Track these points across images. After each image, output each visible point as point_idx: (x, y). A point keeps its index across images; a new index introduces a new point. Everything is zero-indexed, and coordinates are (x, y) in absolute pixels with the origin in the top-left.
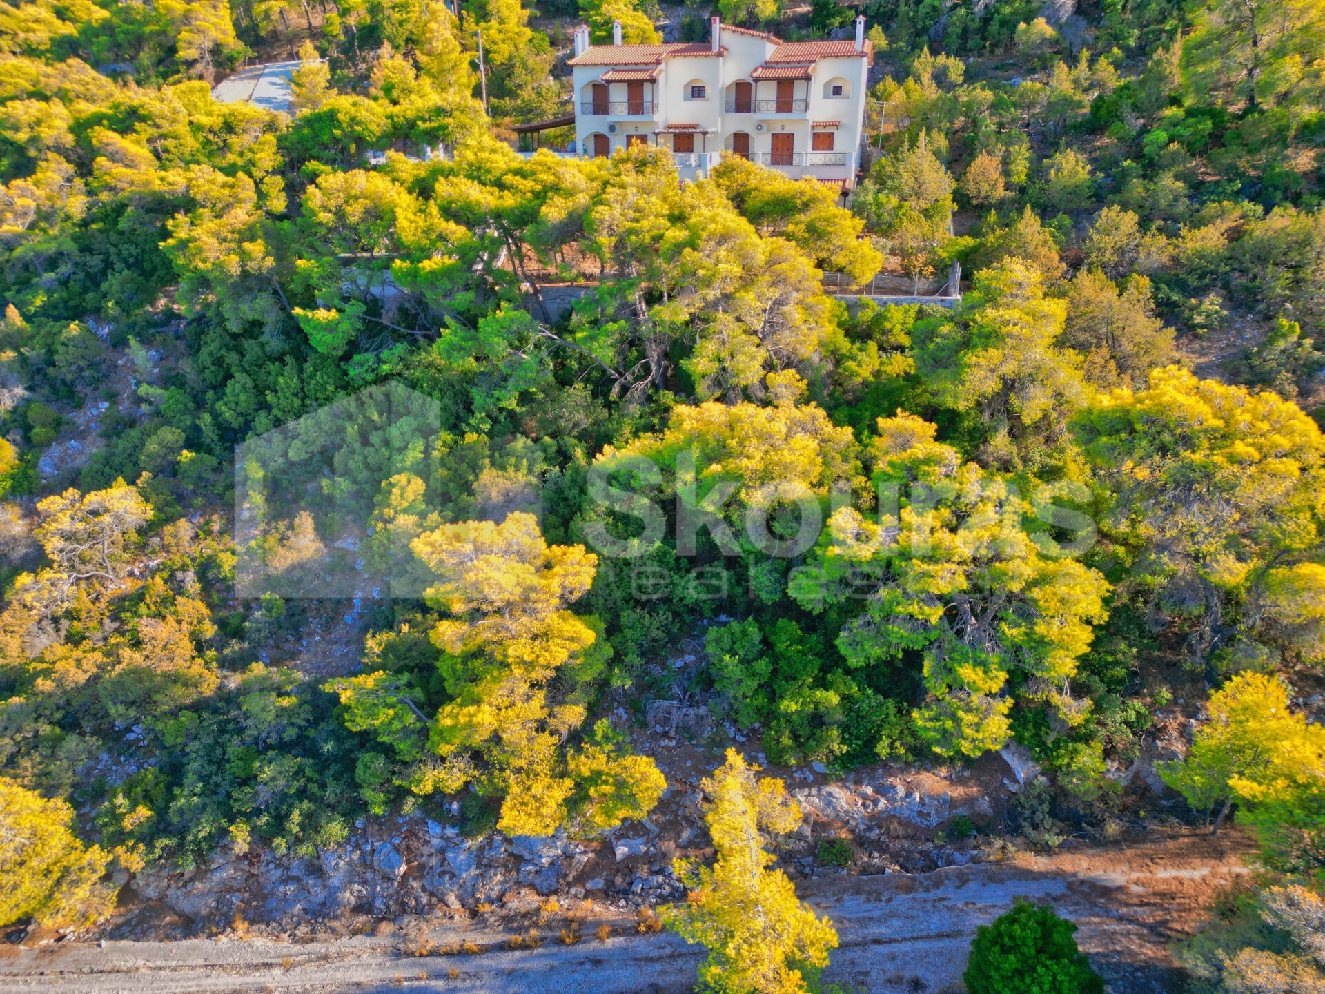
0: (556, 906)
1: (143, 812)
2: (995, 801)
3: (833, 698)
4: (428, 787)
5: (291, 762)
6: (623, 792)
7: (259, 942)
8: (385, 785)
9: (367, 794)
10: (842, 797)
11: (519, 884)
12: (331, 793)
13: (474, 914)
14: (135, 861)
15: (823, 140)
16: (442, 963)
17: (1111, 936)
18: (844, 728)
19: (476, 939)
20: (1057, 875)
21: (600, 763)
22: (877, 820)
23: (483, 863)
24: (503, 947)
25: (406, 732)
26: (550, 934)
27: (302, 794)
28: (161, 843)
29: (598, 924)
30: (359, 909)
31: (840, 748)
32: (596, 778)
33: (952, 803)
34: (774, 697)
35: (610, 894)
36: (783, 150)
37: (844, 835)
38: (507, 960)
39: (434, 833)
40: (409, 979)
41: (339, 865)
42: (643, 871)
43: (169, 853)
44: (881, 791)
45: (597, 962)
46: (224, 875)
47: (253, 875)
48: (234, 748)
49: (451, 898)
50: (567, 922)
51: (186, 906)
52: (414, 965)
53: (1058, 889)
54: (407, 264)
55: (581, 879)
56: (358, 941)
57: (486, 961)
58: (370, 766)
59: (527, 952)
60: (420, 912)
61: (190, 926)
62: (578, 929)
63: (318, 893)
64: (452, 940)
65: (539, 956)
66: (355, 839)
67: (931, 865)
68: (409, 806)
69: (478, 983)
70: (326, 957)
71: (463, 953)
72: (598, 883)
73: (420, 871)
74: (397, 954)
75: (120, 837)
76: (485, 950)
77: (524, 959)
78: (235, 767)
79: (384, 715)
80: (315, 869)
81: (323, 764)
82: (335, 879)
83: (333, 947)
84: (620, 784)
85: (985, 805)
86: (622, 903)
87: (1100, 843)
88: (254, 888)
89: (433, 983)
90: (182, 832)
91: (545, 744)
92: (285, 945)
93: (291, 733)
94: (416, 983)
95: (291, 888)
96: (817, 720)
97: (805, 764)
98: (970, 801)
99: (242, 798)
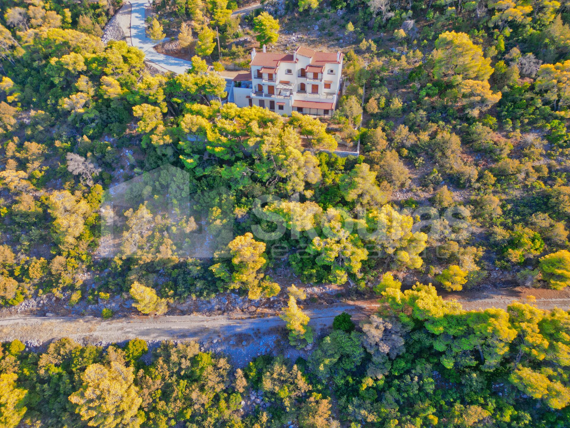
0: (259, 310)
1: (172, 292)
2: (346, 290)
3: (314, 271)
4: (232, 288)
5: (202, 282)
6: (272, 290)
7: (200, 316)
8: (223, 287)
9: (220, 289)
10: (316, 289)
11: (251, 305)
12: (212, 288)
13: (243, 311)
14: (172, 301)
15: (328, 86)
16: (238, 321)
17: (360, 317)
18: (316, 277)
19: (244, 316)
20: (354, 305)
21: (267, 284)
22: (323, 294)
23: (244, 301)
24: (250, 318)
25: (227, 277)
26: (258, 316)
27: (205, 288)
28: (176, 298)
29: (268, 314)
30: (219, 309)
31: (315, 281)
32: (267, 287)
33: (338, 290)
34: (303, 270)
35: (270, 307)
36: (315, 89)
37: (316, 296)
38: (251, 320)
39: (233, 295)
40: (232, 324)
41: (214, 302)
42: (276, 303)
43: (178, 299)
44: (324, 288)
45: (268, 321)
46: (190, 303)
48: (189, 278)
49: (238, 308)
50: (262, 313)
51: (181, 308)
52: (233, 321)
53: (354, 308)
54: (211, 148)
55: (264, 305)
56: (220, 316)
57: (247, 321)
58: (219, 284)
60: (231, 310)
61: (183, 313)
62: (263, 315)
63: (209, 306)
64: (240, 316)
65: (257, 320)
66: (217, 297)
67: (333, 302)
68: (228, 291)
70: (214, 320)
71: (242, 319)
72: (267, 305)
73: (231, 303)
74: (229, 319)
75: (167, 296)
76: (246, 318)
77: (254, 320)
78: (190, 282)
79: (223, 274)
80: (209, 302)
81: (209, 282)
82: (213, 304)
83: (216, 317)
84: (271, 289)
85: (344, 291)
86: (272, 309)
87: (364, 299)
89: (237, 324)
90: (180, 295)
91: (257, 282)
92: (205, 317)
93: (200, 275)
94: (234, 325)
95: (204, 306)
96: (311, 275)
97: (308, 283)
98: (341, 290)
99: (192, 288)
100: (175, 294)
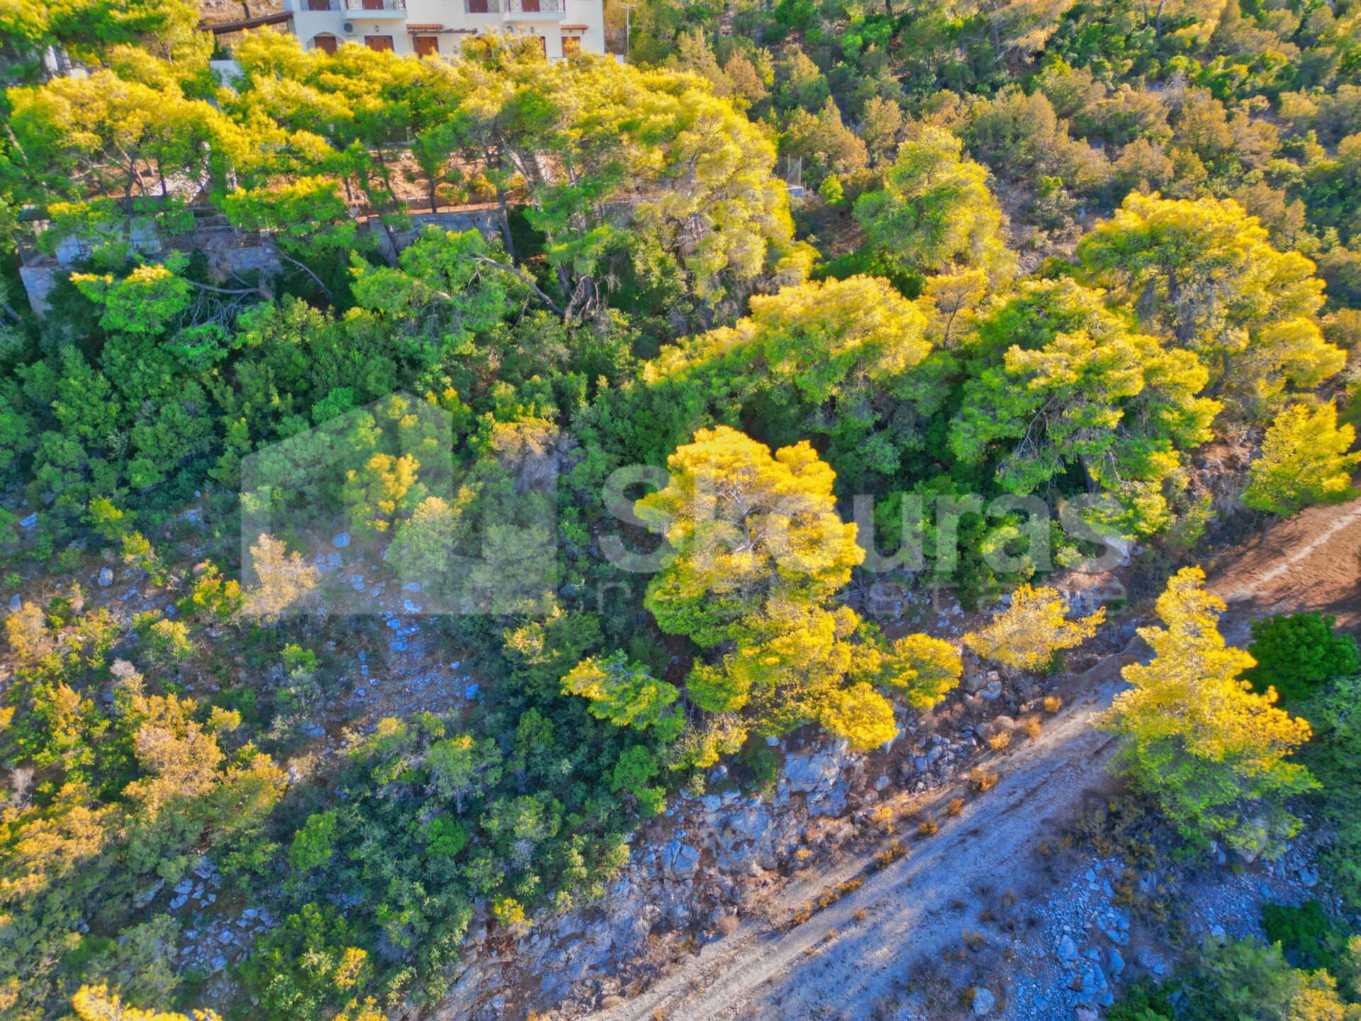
1: (356, 956)
11: (813, 818)
16: (829, 916)
23: (775, 814)
24: (872, 870)
26: (902, 837)
28: (395, 982)
35: (903, 784)
38: (891, 877)
40: (817, 946)
45: (974, 832)
46: (471, 984)
47: (507, 965)
49: (756, 868)
52: (804, 934)
57: (873, 889)
59: (902, 861)
63: (605, 939)
65: (914, 858)
69: (890, 908)
70: (693, 986)
73: (710, 857)
74: (772, 936)
77: (904, 868)
80: (593, 913)
82: (624, 912)
86: (921, 785)
88: (518, 979)
89: (845, 934)
94: (830, 944)
95: (573, 951)
100: (382, 965)
